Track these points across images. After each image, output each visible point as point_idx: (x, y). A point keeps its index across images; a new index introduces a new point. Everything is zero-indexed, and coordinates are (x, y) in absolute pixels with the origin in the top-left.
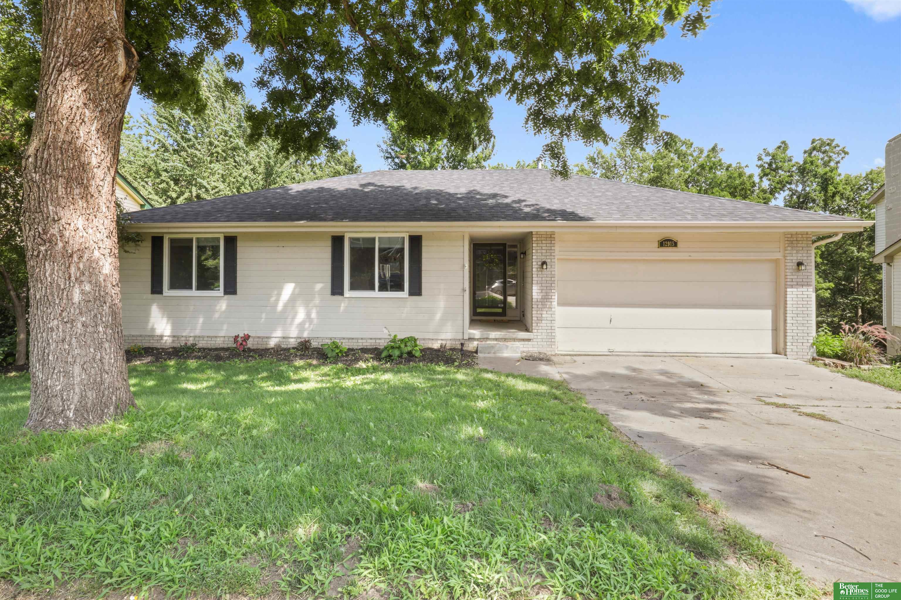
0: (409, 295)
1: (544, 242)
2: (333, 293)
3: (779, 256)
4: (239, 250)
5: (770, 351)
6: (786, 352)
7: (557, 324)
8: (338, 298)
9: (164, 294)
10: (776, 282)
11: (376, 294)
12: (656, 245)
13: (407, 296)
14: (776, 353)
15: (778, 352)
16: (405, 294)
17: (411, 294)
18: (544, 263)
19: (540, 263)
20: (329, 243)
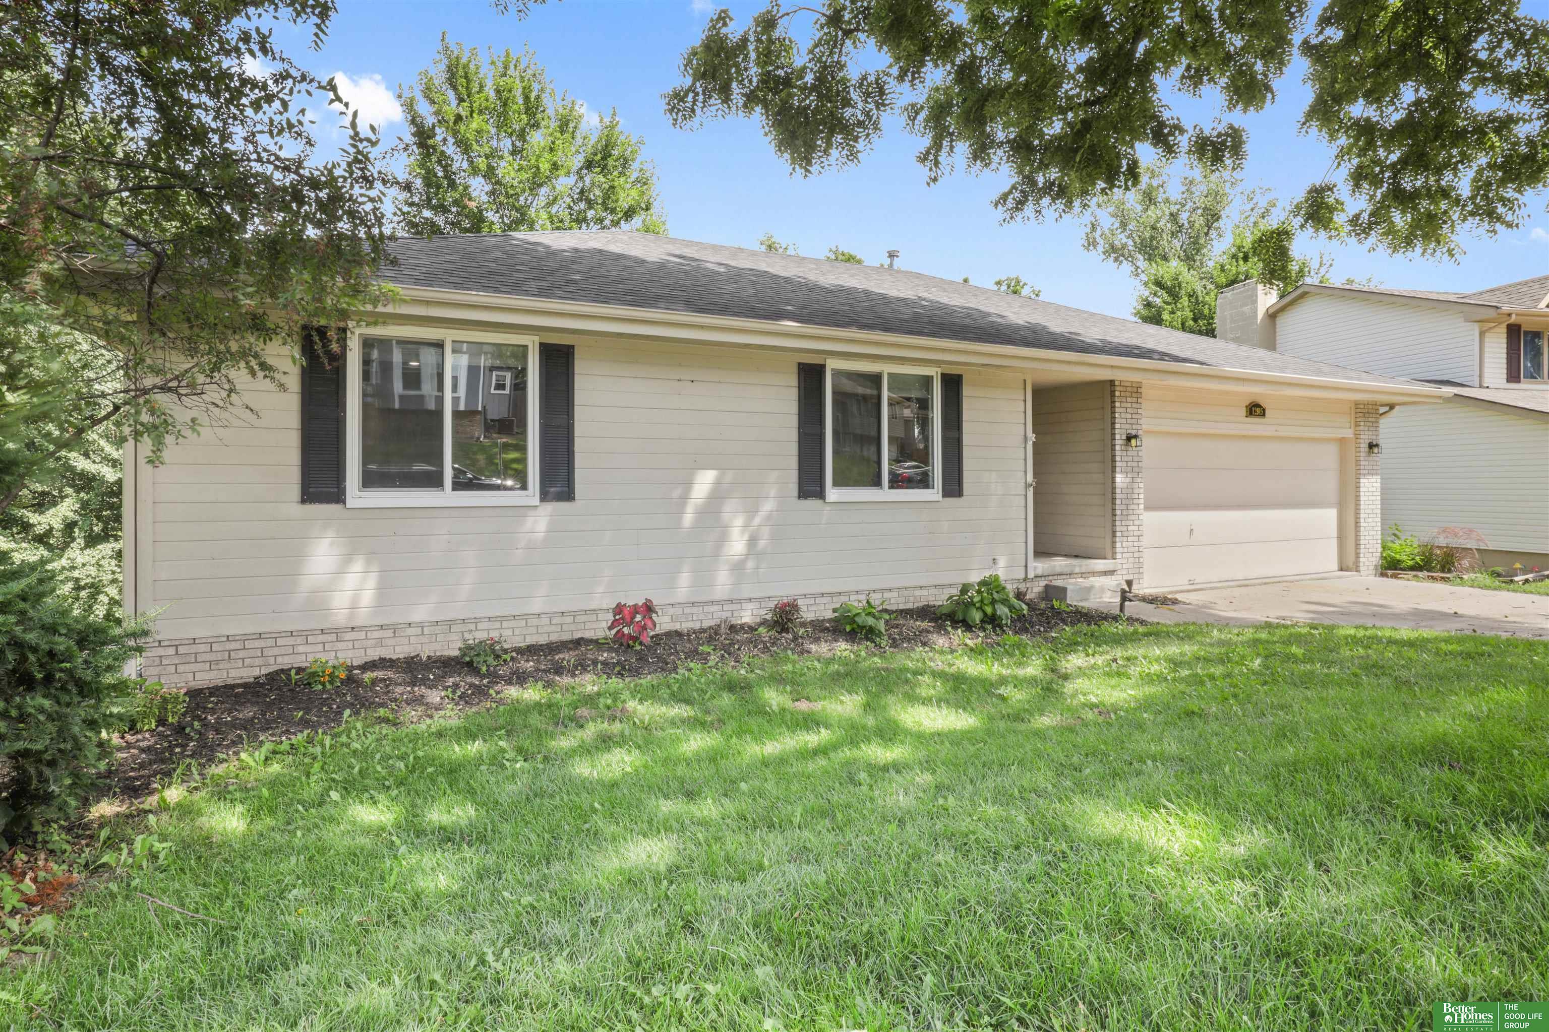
0: (944, 496)
1: (1129, 399)
2: (803, 494)
3: (1349, 433)
4: (580, 383)
5: (1335, 566)
6: (1358, 567)
7: (1145, 541)
8: (812, 504)
9: (350, 502)
10: (1342, 471)
11: (885, 494)
12: (1244, 412)
13: (941, 499)
14: (1341, 570)
15: (1344, 567)
16: (934, 494)
17: (947, 493)
18: (1129, 438)
19: (1124, 437)
20: (793, 380)
